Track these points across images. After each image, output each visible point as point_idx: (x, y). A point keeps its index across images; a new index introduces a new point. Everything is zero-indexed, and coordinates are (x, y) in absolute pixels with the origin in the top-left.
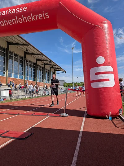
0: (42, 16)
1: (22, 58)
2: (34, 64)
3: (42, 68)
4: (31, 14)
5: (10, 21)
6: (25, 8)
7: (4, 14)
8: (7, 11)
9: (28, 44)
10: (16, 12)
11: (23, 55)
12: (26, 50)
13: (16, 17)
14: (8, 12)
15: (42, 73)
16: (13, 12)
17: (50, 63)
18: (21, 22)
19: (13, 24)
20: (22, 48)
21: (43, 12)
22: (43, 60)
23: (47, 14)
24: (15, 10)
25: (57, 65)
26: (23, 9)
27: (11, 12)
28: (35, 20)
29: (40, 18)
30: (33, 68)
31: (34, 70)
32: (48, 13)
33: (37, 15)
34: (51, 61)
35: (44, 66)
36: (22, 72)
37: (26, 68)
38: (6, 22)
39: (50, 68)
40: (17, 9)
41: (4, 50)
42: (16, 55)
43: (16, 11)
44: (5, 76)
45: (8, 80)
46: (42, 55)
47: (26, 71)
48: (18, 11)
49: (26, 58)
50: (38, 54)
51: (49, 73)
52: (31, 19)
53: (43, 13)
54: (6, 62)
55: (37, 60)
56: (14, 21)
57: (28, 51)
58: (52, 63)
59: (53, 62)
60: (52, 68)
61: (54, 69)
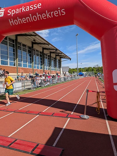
0: (57, 13)
1: (30, 48)
2: (41, 53)
3: (49, 56)
4: (47, 11)
5: (24, 19)
6: (40, 5)
7: (18, 12)
8: (20, 9)
9: (35, 35)
10: (30, 10)
11: (30, 45)
12: (34, 40)
13: (30, 15)
14: (22, 9)
15: (49, 61)
16: (27, 9)
17: (56, 51)
18: (35, 20)
19: (27, 22)
20: (29, 38)
21: (59, 8)
22: (49, 49)
23: (63, 11)
24: (28, 7)
25: (62, 53)
26: (37, 6)
27: (25, 10)
28: (50, 17)
29: (56, 15)
30: (40, 57)
31: (41, 59)
32: (64, 9)
33: (53, 12)
34: (56, 50)
35: (50, 54)
36: (31, 62)
37: (34, 57)
38: (20, 20)
39: (56, 55)
40: (31, 7)
41: (13, 41)
42: (24, 45)
43: (30, 8)
44: (16, 66)
45: (18, 69)
46: (49, 44)
47: (34, 60)
48: (32, 8)
49: (34, 48)
50: (45, 44)
51: (54, 61)
52: (46, 17)
53: (59, 10)
54: (15, 53)
55: (43, 49)
56: (28, 19)
57: (35, 41)
58: (58, 52)
59: (59, 50)
60: (58, 55)
61: (59, 57)
